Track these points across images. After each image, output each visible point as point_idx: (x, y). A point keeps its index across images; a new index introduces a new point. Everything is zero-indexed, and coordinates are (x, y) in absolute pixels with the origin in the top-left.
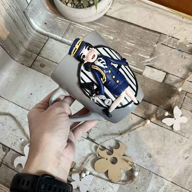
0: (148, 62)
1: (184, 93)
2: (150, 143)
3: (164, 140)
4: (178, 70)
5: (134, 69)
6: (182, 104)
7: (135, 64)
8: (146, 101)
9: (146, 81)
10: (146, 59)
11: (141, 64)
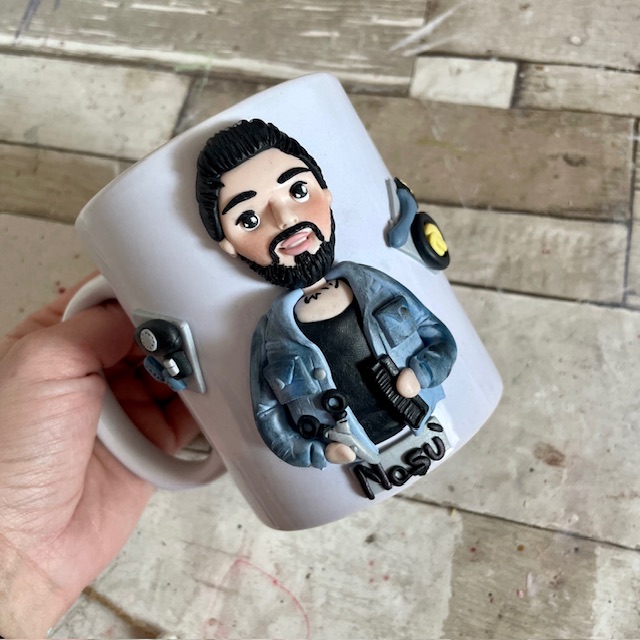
0: (423, 41)
1: (628, 125)
2: (538, 395)
3: (600, 358)
4: (568, 41)
5: (367, 84)
6: (634, 172)
7: (363, 62)
8: (459, 205)
9: (436, 118)
10: (407, 32)
11: (392, 55)
